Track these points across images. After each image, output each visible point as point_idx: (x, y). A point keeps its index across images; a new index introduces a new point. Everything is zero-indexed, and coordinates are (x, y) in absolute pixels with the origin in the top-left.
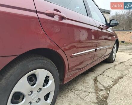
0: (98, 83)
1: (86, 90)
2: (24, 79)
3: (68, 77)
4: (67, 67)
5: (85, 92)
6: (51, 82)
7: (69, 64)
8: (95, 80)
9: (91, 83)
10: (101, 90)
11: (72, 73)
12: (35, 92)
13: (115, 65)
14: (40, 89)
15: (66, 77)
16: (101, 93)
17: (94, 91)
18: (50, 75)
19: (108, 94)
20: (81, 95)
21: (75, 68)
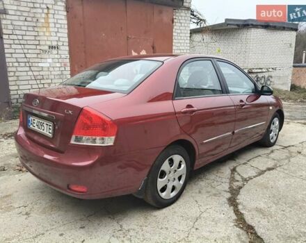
0: (236, 173)
1: (219, 180)
2: (167, 162)
3: (199, 163)
4: (197, 154)
5: (217, 181)
6: (183, 166)
7: (200, 150)
8: (234, 170)
9: (227, 173)
10: (238, 181)
11: (203, 159)
12: (172, 172)
13: (272, 152)
14: (175, 171)
15: (197, 163)
16: (236, 184)
17: (228, 181)
18: (183, 160)
19: (244, 185)
20: (213, 184)
21: (208, 154)
